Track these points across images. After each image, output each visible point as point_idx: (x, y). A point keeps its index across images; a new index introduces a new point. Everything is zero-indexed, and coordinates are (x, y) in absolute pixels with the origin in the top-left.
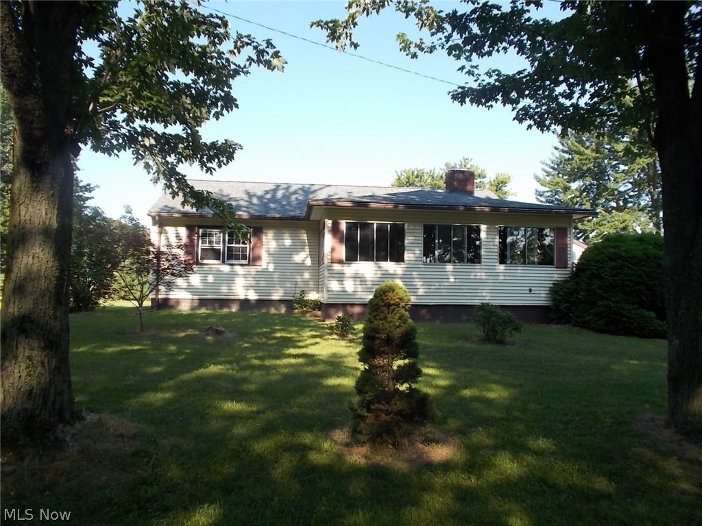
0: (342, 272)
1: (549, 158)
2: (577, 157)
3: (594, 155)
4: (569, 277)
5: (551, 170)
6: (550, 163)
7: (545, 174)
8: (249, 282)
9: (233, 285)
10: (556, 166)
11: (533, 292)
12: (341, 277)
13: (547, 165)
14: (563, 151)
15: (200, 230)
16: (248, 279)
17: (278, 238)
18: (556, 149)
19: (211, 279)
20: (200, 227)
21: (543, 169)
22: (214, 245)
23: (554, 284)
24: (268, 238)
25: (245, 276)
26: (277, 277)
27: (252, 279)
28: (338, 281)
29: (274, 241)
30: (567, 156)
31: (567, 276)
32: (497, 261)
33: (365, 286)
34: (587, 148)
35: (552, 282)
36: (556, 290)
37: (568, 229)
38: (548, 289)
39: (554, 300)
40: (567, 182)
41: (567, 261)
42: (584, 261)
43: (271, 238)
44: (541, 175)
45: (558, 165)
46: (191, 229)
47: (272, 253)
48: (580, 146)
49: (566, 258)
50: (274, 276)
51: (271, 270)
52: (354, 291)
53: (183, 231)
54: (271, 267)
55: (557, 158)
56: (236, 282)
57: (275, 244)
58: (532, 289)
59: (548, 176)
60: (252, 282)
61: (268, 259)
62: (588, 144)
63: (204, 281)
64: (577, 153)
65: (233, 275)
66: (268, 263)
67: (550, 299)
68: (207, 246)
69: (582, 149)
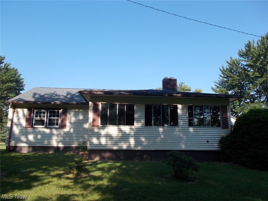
0: (99, 133)
1: (217, 80)
2: (230, 79)
3: (238, 78)
4: (230, 134)
5: (219, 85)
6: (218, 82)
7: (216, 87)
8: (59, 139)
9: (51, 140)
10: (221, 84)
11: (209, 142)
12: (98, 136)
13: (217, 83)
14: (224, 77)
15: (35, 110)
16: (59, 137)
17: (76, 115)
18: (221, 76)
19: (39, 137)
20: (35, 109)
21: (215, 85)
22: (42, 118)
23: (221, 138)
24: (71, 115)
25: (57, 135)
26: (75, 136)
27: (61, 137)
28: (97, 138)
29: (74, 117)
30: (226, 79)
31: (229, 133)
32: (188, 125)
33: (112, 142)
34: (235, 75)
35: (220, 137)
36: (223, 141)
37: (228, 107)
38: (218, 141)
39: (222, 147)
40: (227, 90)
41: (228, 124)
42: (238, 124)
43: (72, 115)
44: (215, 87)
45: (222, 83)
46: (30, 110)
47: (72, 123)
48: (231, 74)
49: (228, 122)
50: (73, 136)
51: (72, 132)
52: (106, 144)
53: (26, 111)
54: (72, 131)
55: (221, 80)
56: (52, 139)
57: (74, 118)
58: (209, 141)
59: (218, 88)
60: (61, 138)
61: (70, 126)
62: (235, 73)
63: (35, 138)
64: (230, 77)
65: (51, 135)
66: (70, 128)
67: (220, 147)
68: (38, 118)
69: (233, 75)
